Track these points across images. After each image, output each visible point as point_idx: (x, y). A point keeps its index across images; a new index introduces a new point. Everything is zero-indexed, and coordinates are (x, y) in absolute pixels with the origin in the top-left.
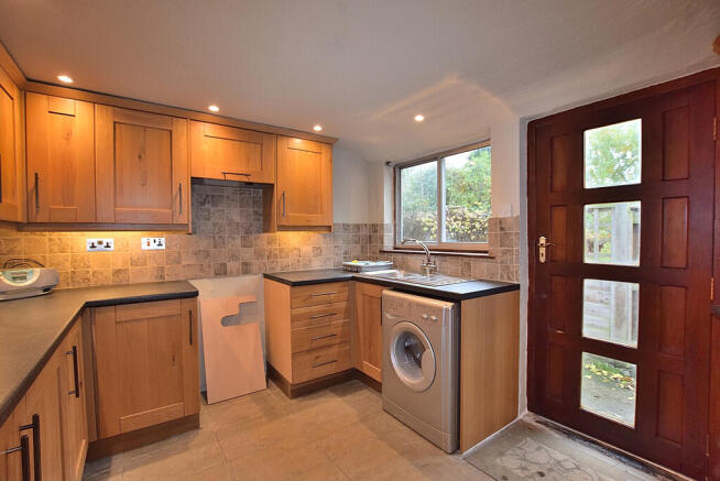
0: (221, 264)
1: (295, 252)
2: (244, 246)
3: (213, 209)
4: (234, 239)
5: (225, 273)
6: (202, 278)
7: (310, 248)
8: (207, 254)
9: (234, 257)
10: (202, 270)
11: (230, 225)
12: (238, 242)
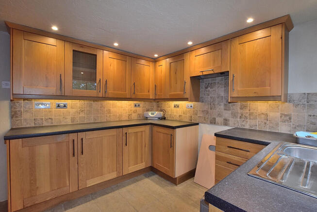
0: (213, 118)
1: (263, 116)
2: (225, 110)
3: (211, 90)
4: (220, 105)
5: (215, 123)
6: (205, 123)
7: (278, 114)
8: (207, 112)
9: (220, 115)
10: (205, 120)
11: (218, 97)
12: (222, 107)
